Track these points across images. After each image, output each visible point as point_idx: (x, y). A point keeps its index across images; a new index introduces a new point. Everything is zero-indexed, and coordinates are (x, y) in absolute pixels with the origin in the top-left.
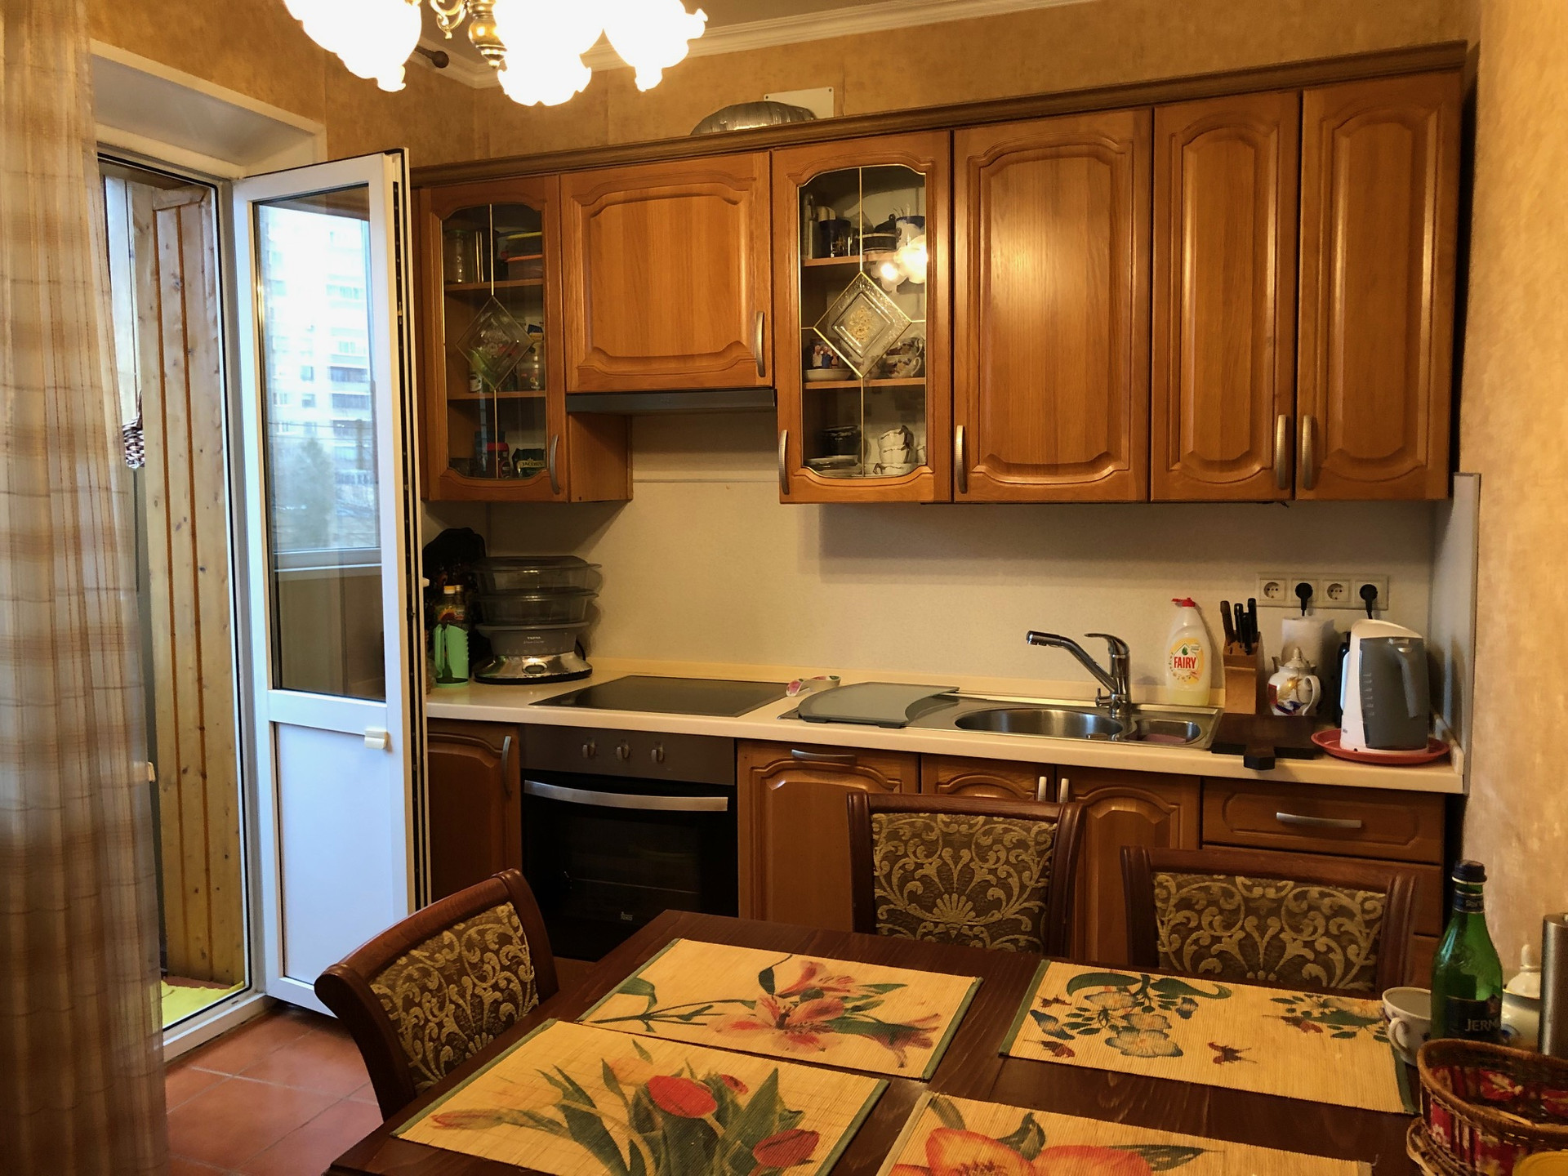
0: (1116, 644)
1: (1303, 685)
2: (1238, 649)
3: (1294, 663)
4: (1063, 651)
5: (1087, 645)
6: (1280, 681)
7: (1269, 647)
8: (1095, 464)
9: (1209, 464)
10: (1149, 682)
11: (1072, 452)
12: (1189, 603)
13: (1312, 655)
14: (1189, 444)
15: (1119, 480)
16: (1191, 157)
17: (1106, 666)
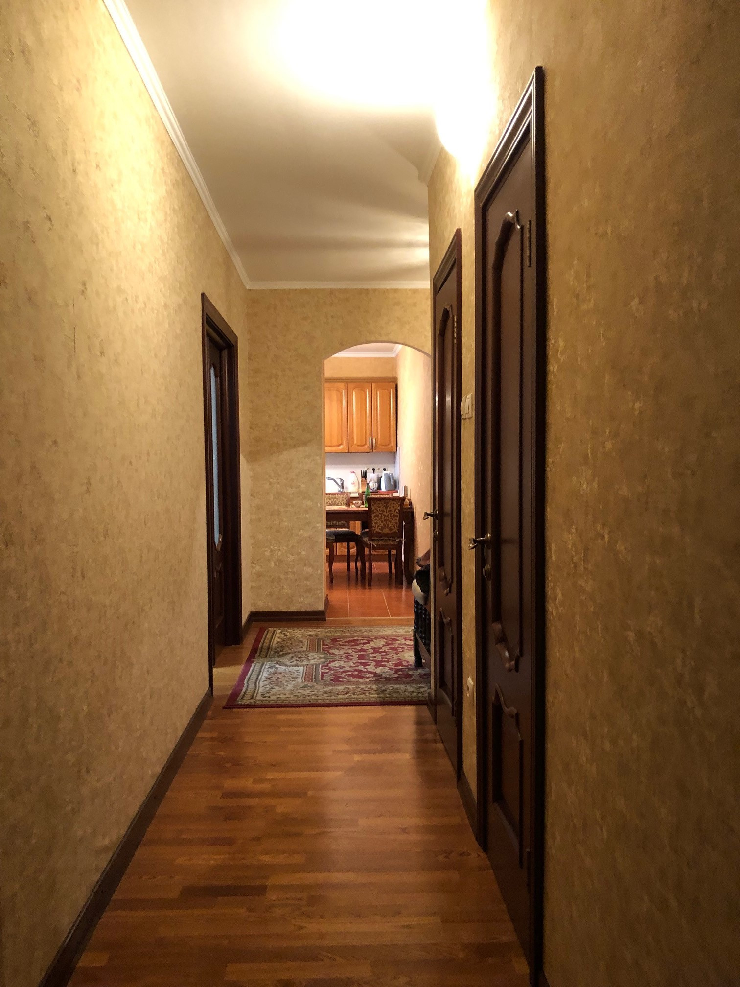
0: (341, 480)
1: (375, 485)
2: (364, 479)
3: (373, 481)
4: (333, 481)
5: (337, 480)
6: (371, 484)
7: (368, 479)
8: (339, 445)
9: (358, 446)
10: (347, 488)
11: (335, 443)
12: (354, 472)
13: (376, 480)
14: (355, 442)
15: (343, 449)
16: (354, 393)
17: (340, 484)
